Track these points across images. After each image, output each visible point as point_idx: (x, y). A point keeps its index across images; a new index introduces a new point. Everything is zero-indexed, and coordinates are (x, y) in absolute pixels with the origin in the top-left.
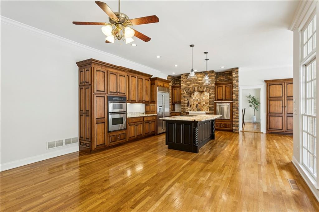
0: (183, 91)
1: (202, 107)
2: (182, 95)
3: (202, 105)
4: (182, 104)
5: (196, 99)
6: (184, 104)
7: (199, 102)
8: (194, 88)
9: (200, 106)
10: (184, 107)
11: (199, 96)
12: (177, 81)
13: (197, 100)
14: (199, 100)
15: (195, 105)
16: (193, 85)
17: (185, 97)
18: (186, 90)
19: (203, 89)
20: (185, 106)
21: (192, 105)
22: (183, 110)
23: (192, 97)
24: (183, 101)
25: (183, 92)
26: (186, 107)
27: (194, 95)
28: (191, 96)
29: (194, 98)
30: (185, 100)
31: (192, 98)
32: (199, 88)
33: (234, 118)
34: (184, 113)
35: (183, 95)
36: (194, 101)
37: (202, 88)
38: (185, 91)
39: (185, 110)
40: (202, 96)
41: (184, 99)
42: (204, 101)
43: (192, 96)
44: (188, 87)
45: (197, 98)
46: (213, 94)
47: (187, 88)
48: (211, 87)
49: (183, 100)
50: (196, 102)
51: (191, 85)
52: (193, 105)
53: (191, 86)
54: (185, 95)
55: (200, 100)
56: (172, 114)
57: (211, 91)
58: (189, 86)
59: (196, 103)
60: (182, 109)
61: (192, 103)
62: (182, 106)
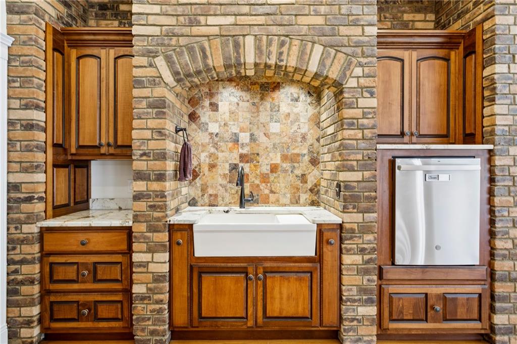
0: (144, 61)
1: (265, 178)
2: (136, 92)
3: (265, 169)
4: (139, 165)
5: (227, 136)
6: (157, 165)
7: (245, 151)
8: (237, 46)
9: (252, 178)
10: (155, 186)
11: (244, 115)
12: (104, 17)
13: (236, 140)
14: (244, 138)
15: (224, 168)
16: (230, 20)
17: (159, 106)
18: (168, 59)
19: (302, 53)
20: (161, 177)
21: (205, 169)
22: (142, 206)
23: (203, 119)
24: (145, 140)
25: (150, 72)
26: (169, 185)
27: (214, 107)
28: (200, 112)
29: (214, 128)
30: (161, 132)
31: (204, 127)
32: (274, 49)
33: (504, 257)
34: (153, 229)
35: (146, 92)
36: (216, 146)
37: (295, 50)
38: (160, 62)
39: (163, 208)
40: (264, 117)
41: (152, 123)
42: (275, 146)
43: (205, 114)
44: (186, 30)
45: (235, 129)
46: (372, 95)
47: (183, 41)
48: (358, 45)
49: (147, 134)
50: (231, 150)
51: (211, 20)
52: (212, 166)
53: (216, 30)
54: (159, 92)
55: (253, 138)
56: (47, 237)
57: (358, 71)
58: (196, 30)
59: (228, 157)
60: (137, 197)
61: (203, 156)
62: (140, 176)
